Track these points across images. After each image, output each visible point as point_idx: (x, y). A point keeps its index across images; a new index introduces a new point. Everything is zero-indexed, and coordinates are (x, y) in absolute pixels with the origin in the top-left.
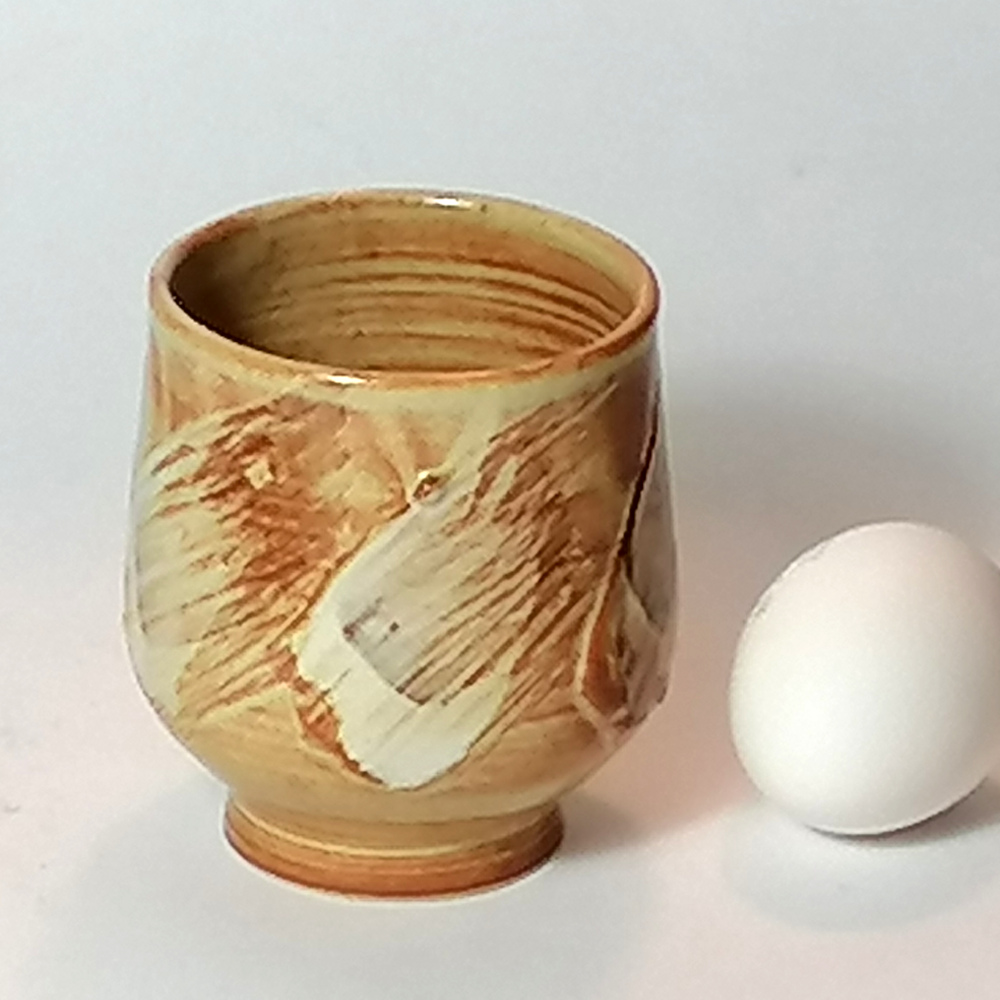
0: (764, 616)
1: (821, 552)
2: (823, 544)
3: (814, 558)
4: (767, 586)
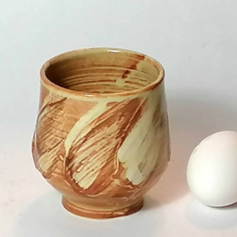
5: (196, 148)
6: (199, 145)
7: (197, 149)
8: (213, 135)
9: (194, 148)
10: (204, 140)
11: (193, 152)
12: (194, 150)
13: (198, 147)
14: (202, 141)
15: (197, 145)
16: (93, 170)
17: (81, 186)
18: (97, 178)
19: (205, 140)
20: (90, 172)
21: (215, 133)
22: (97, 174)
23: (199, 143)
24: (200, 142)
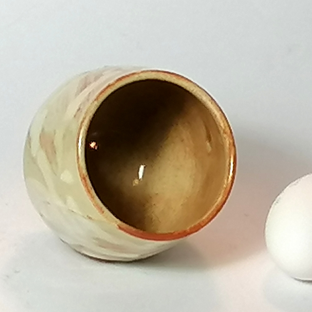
0: (277, 204)
1: (297, 182)
2: (298, 180)
3: (295, 184)
4: (279, 195)
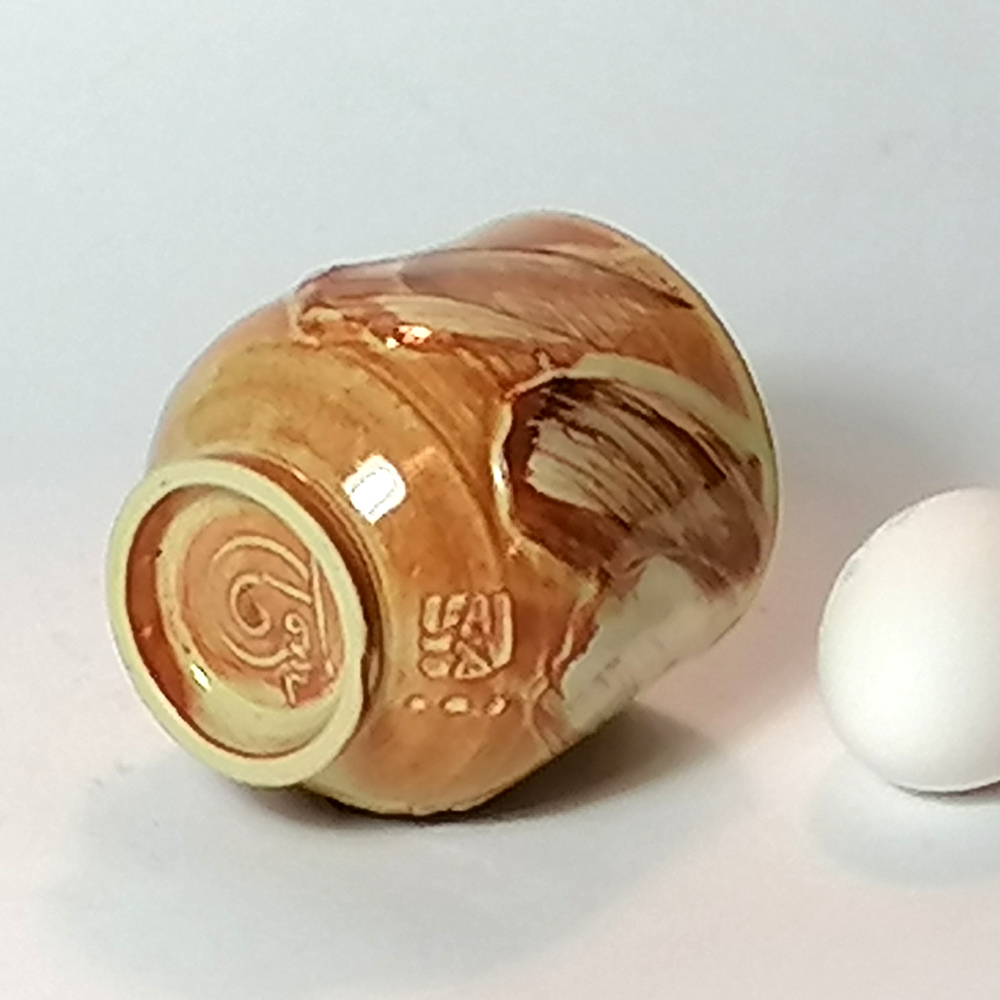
5: (854, 557)
6: (866, 543)
7: (856, 562)
8: (922, 505)
9: (848, 557)
10: (885, 526)
11: (843, 573)
12: (848, 565)
13: (861, 551)
14: (880, 531)
15: (860, 545)
16: (598, 484)
17: (531, 464)
18: (584, 509)
19: (890, 526)
20: (589, 476)
21: (931, 496)
22: (596, 508)
23: (866, 538)
24: (872, 531)
